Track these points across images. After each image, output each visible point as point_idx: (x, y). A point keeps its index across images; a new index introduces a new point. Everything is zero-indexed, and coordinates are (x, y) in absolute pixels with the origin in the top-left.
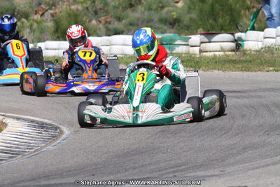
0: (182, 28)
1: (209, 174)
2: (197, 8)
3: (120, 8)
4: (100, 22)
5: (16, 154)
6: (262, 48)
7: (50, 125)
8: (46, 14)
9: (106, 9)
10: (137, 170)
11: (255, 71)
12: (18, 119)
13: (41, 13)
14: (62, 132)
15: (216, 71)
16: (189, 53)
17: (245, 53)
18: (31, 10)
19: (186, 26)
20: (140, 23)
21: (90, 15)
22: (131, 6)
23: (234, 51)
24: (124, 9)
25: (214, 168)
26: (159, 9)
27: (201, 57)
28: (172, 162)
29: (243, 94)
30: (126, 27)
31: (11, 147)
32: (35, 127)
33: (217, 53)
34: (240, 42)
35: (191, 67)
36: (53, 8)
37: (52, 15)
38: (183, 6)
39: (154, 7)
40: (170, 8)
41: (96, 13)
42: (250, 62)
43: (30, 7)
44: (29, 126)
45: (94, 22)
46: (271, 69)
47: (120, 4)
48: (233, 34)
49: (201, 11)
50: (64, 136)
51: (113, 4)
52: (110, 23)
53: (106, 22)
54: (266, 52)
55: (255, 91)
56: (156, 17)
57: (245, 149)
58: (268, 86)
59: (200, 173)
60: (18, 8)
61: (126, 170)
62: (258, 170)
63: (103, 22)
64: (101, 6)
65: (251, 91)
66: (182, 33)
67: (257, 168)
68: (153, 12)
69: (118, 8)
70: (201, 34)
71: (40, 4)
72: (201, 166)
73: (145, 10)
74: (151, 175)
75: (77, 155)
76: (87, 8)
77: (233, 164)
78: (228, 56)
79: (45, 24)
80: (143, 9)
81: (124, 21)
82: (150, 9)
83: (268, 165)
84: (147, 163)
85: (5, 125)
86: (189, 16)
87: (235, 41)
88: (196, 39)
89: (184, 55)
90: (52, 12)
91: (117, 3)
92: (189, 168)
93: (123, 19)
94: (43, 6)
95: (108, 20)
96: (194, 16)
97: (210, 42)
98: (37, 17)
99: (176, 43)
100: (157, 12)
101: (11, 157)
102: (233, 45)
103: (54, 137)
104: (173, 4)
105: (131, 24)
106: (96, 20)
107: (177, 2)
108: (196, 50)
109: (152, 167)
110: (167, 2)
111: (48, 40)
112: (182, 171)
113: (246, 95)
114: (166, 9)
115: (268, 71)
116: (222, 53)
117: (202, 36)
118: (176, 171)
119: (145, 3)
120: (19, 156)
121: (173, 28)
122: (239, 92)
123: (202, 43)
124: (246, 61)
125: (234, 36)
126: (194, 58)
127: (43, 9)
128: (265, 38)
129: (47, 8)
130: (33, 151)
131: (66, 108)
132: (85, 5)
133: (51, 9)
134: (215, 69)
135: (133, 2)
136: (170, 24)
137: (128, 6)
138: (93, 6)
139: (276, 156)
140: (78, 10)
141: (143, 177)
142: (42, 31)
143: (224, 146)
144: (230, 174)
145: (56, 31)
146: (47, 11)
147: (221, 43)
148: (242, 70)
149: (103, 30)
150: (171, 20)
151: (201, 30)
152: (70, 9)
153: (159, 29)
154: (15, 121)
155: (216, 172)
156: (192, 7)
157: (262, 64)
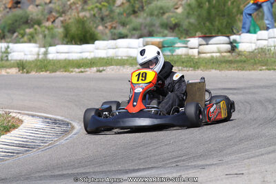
0: (182, 32)
1: (208, 163)
2: (195, 13)
3: (125, 14)
4: (106, 27)
5: (32, 148)
6: (255, 49)
7: (62, 121)
8: (57, 21)
9: (112, 15)
10: (142, 161)
11: (250, 70)
12: (33, 116)
13: (52, 20)
14: (73, 128)
15: (213, 71)
16: (188, 55)
17: (240, 54)
18: (42, 18)
19: (185, 30)
20: (143, 28)
21: (97, 21)
22: (134, 12)
23: (229, 52)
24: (128, 15)
25: (213, 158)
26: (160, 15)
27: (199, 58)
28: (174, 153)
29: (238, 91)
30: (130, 32)
31: (27, 142)
32: (48, 123)
33: (214, 55)
34: (235, 44)
35: (191, 67)
36: (63, 15)
37: (62, 22)
38: (182, 12)
39: (156, 13)
40: (171, 14)
41: (102, 19)
42: (245, 62)
43: (43, 15)
44: (43, 122)
45: (101, 28)
46: (264, 68)
47: (124, 11)
48: (228, 37)
49: (199, 16)
50: (75, 131)
51: (118, 10)
52: (115, 28)
53: (112, 27)
54: (259, 53)
55: (250, 88)
56: (157, 22)
57: (241, 140)
58: (261, 84)
59: (200, 163)
60: (31, 16)
61: (132, 161)
62: (252, 159)
63: (109, 27)
64: (107, 13)
65: (245, 88)
66: (182, 36)
67: (252, 157)
68: (154, 18)
69: (122, 14)
70: (200, 37)
71: (51, 12)
72: (201, 156)
73: (147, 15)
74: (156, 165)
75: (87, 148)
76: (94, 15)
77: (230, 154)
78: (224, 57)
79: (56, 30)
80: (145, 15)
81: (128, 27)
82: (151, 15)
83: (262, 155)
84: (151, 154)
85: (21, 121)
86: (187, 20)
87: (231, 43)
88: (194, 42)
89: (183, 57)
90: (61, 19)
91: (122, 10)
92: (190, 158)
93: (127, 24)
94: (54, 14)
95: (114, 25)
96: (192, 20)
97: (207, 44)
98: (48, 24)
99: (176, 45)
100: (159, 18)
101: (27, 151)
102: (229, 46)
103: (66, 132)
104: (172, 10)
105: (135, 29)
106: (103, 25)
107: (177, 8)
108: (195, 52)
109: (156, 158)
110: (168, 8)
111: (58, 44)
112: (183, 161)
113: (242, 92)
114: (167, 15)
115: (261, 70)
116: (218, 54)
117: (201, 39)
118: (178, 161)
119: (147, 10)
120: (35, 150)
121: (173, 32)
122: (235, 89)
123: (200, 45)
124: (241, 61)
125: (229, 39)
126: (192, 59)
127: (54, 17)
128: (258, 40)
129: (57, 15)
130: (47, 144)
131: (76, 105)
132: (92, 12)
133: (61, 16)
134: (213, 68)
135: (136, 9)
136: (171, 28)
137: (131, 12)
138: (100, 14)
139: (270, 146)
140: (85, 16)
141: (147, 167)
142: (53, 37)
143: (222, 138)
144: (227, 163)
145: (66, 36)
146: (57, 18)
147: (218, 45)
148: (237, 69)
149: (109, 34)
150: (171, 25)
151: (199, 34)
152: (78, 16)
153: (160, 33)
154: (30, 118)
155: (215, 161)
156: (191, 12)
157: (256, 64)
